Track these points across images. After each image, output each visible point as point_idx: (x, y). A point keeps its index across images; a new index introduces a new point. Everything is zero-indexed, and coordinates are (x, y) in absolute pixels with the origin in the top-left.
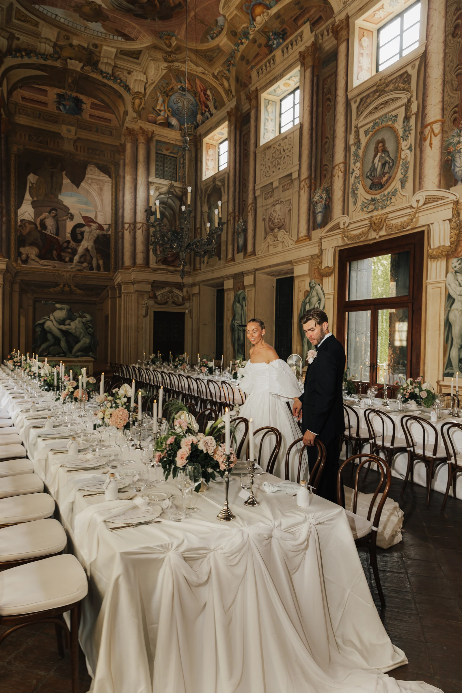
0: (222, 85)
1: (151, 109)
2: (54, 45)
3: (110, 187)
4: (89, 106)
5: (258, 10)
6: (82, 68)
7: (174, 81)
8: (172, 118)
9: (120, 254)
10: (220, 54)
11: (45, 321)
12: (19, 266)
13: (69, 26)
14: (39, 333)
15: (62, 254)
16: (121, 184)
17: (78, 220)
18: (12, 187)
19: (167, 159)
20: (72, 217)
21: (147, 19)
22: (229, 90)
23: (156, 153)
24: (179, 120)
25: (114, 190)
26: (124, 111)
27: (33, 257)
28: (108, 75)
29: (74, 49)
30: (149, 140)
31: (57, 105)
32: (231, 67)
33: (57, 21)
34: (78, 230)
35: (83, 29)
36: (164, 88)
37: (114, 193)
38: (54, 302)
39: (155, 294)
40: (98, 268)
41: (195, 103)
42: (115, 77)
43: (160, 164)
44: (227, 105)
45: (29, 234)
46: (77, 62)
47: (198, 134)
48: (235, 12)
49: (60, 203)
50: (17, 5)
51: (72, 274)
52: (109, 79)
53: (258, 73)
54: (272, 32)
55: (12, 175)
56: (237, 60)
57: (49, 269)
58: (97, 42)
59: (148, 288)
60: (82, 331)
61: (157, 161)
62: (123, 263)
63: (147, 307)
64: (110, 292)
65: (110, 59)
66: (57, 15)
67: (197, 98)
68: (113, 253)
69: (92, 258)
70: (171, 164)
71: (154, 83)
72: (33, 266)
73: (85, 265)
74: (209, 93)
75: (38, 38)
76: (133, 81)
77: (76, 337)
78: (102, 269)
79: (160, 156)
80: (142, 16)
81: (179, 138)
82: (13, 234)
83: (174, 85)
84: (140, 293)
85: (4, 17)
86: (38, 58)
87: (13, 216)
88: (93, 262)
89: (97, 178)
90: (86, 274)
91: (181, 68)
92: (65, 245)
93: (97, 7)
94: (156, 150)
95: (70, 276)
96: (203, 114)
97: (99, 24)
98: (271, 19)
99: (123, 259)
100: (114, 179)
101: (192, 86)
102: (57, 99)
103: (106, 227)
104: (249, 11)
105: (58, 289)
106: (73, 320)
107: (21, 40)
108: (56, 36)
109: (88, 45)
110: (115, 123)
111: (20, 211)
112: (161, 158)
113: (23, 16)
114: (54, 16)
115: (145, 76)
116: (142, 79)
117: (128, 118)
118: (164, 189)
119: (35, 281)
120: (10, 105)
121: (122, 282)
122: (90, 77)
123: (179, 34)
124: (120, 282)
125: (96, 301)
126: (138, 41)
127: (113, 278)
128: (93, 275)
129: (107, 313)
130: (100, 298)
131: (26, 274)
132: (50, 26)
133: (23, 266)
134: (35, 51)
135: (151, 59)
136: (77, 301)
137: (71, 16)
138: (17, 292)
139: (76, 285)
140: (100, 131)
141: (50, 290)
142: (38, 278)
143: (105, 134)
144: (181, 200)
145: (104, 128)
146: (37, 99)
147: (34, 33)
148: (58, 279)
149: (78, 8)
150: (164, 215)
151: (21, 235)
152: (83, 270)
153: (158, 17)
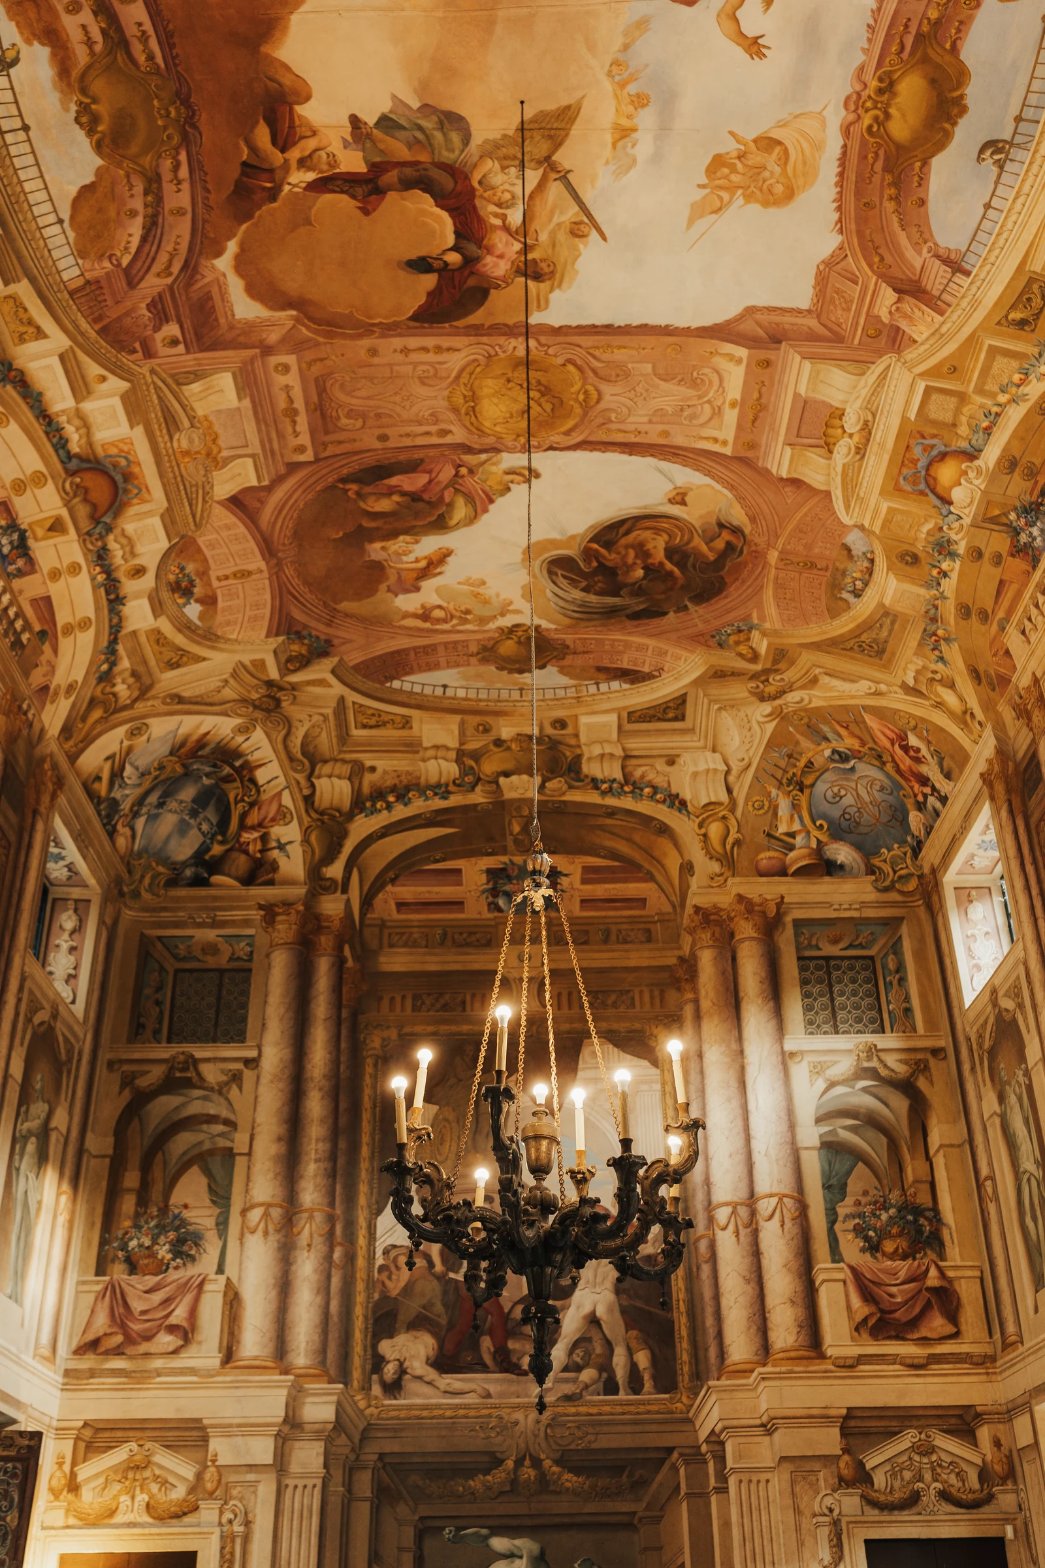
0: (940, 705)
1: (763, 840)
2: (457, 755)
3: (657, 1096)
4: (577, 878)
5: (946, 473)
6: (542, 787)
7: (805, 743)
8: (835, 846)
9: (710, 1321)
10: (896, 626)
12: (377, 1404)
13: (480, 700)
15: (511, 1345)
16: (693, 1077)
18: (365, 1151)
19: (838, 968)
21: (665, 614)
22: (965, 712)
23: (799, 959)
24: (858, 847)
25: (670, 1102)
26: (681, 866)
27: (418, 1366)
28: (615, 785)
29: (509, 748)
30: (771, 926)
31: (491, 899)
32: (944, 646)
33: (450, 698)
35: (516, 695)
36: (785, 771)
38: (484, 1531)
39: (861, 1465)
40: (635, 1381)
41: (887, 782)
42: (634, 784)
43: (815, 990)
44: (973, 756)
45: (408, 1290)
46: (525, 777)
47: (927, 870)
48: (885, 506)
50: (352, 697)
51: (546, 1416)
52: (621, 793)
53: (1023, 633)
54: (1015, 509)
55: (366, 1117)
56: (952, 622)
57: (467, 1407)
58: (562, 714)
59: (829, 1440)
61: (804, 982)
62: (722, 1354)
63: (836, 1523)
64: (682, 1471)
65: (609, 742)
66: (445, 686)
67: (889, 767)
68: (684, 1320)
69: (609, 1346)
70: (854, 981)
71: (749, 766)
72: (419, 1401)
73: (588, 1375)
74: (913, 741)
75: (417, 752)
76: (688, 780)
78: (648, 1385)
79: (812, 964)
80: (653, 612)
81: (872, 896)
82: (360, 1299)
83: (810, 755)
84: (799, 1466)
85: (333, 733)
86: (427, 799)
87: (362, 1241)
88: (616, 1360)
90: (594, 1410)
91: (810, 702)
93: (533, 633)
94: (798, 949)
95: (538, 1422)
96: (921, 807)
97: (551, 670)
98: (992, 478)
99: (720, 1335)
101: (858, 737)
102: (488, 883)
104: (922, 486)
105: (497, 1477)
107: (379, 771)
108: (456, 732)
109: (541, 728)
110: (657, 903)
111: (383, 1222)
112: (819, 971)
113: (373, 715)
114: (439, 691)
115: (717, 755)
116: (712, 766)
117: (694, 882)
118: (844, 1066)
119: (424, 1454)
120: (367, 932)
121: (725, 1428)
122: (564, 802)
123: (762, 618)
124: (717, 1430)
125: (635, 1513)
126: (664, 675)
127: (691, 1414)
128: (619, 1409)
129: (679, 1562)
130: (646, 1499)
131: (396, 1430)
132: (438, 715)
133: (387, 1402)
134: (418, 784)
135: (716, 707)
136: (566, 1520)
137: (479, 676)
138: (365, 1500)
139: (558, 1455)
140: (613, 937)
141: (471, 1483)
142: (433, 1445)
143: (632, 942)
144: (907, 1087)
145: (625, 926)
146: (435, 898)
147: (406, 745)
148: (500, 1438)
149: (488, 653)
150: (858, 1156)
151: (385, 1297)
152: (580, 1396)
153: (690, 599)
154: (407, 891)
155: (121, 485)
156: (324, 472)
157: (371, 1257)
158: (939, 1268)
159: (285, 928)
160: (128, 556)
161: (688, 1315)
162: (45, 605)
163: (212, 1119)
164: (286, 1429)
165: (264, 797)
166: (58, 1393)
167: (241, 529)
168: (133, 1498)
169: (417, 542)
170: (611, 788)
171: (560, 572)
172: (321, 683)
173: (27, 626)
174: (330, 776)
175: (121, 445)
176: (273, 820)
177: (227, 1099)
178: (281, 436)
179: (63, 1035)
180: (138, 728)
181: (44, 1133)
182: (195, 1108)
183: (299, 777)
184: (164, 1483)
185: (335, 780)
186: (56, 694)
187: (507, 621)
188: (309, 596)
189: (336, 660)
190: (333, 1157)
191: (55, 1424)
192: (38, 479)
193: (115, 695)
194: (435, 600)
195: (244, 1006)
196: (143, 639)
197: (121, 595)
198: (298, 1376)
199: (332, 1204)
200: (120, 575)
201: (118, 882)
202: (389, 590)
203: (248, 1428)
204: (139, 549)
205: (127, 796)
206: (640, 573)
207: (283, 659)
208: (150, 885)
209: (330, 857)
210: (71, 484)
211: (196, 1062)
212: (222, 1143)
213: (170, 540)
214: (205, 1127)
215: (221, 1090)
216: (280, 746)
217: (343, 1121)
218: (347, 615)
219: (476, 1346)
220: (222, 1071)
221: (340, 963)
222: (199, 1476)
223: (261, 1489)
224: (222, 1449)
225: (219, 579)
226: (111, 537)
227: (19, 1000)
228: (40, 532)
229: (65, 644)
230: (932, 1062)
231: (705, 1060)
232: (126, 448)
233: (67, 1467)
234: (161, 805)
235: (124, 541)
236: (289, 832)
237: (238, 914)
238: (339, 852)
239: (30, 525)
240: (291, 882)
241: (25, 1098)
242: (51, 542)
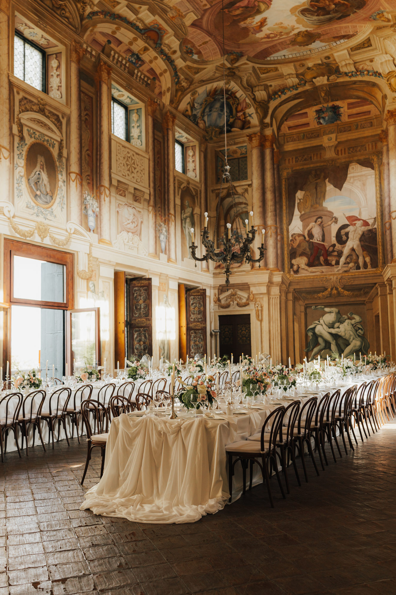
2: (296, 75)
3: (374, 179)
4: (346, 107)
6: (328, 79)
9: (389, 247)
11: (316, 326)
12: (293, 277)
13: (298, 57)
14: (311, 338)
15: (329, 258)
16: (386, 171)
17: (343, 221)
18: (284, 208)
20: (336, 220)
25: (378, 180)
26: (382, 97)
27: (303, 266)
28: (353, 73)
29: (313, 69)
31: (318, 120)
33: (287, 59)
34: (343, 232)
35: (309, 52)
37: (378, 184)
38: (323, 307)
40: (365, 266)
42: (360, 71)
45: (299, 246)
46: (321, 77)
49: (325, 210)
50: (257, 66)
51: (339, 277)
52: (356, 75)
55: (284, 197)
57: (317, 276)
58: (326, 54)
60: (352, 333)
62: (392, 256)
64: (379, 289)
65: (347, 59)
66: (284, 56)
68: (381, 247)
69: (358, 257)
72: (303, 275)
73: (351, 265)
75: (283, 77)
76: (379, 66)
77: (345, 339)
78: (369, 266)
80: (344, 16)
82: (286, 249)
85: (255, 78)
86: (291, 91)
87: (285, 233)
88: (359, 260)
89: (359, 174)
90: (353, 274)
92: (331, 249)
93: (305, 33)
95: (337, 278)
97: (317, 42)
99: (391, 251)
100: (377, 169)
102: (316, 115)
103: (371, 222)
105: (326, 293)
106: (342, 322)
107: (273, 85)
108: (294, 68)
109: (322, 61)
110: (374, 112)
111: (291, 227)
113: (265, 69)
114: (283, 57)
115: (388, 55)
116: (387, 59)
117: (387, 102)
119: (305, 288)
120: (280, 139)
121: (392, 277)
122: (337, 83)
123: (385, 8)
124: (390, 277)
125: (365, 301)
126: (359, 34)
127: (382, 274)
128: (360, 274)
129: (378, 312)
130: (368, 297)
131: (298, 283)
132: (285, 64)
133: (295, 276)
134: (287, 87)
135: (382, 39)
136: (346, 303)
137: (294, 50)
138: (291, 300)
139: (343, 287)
140: (359, 127)
141: (319, 295)
142: (308, 286)
143: (366, 127)
145: (363, 122)
146: (300, 123)
147: (279, 76)
148: (326, 283)
149: (294, 42)
151: (293, 248)
152: (349, 270)
153: (355, 9)
154: (291, 123)
155: (158, 32)
156: (215, 8)
157: (288, 238)
159: (255, 142)
160: (169, 49)
161: (382, 246)
162: (151, 71)
163: (241, 203)
164: (269, 284)
165: (241, 101)
166: (212, 279)
167: (199, 31)
168: (233, 302)
169: (254, 18)
170: (352, 75)
171: (306, 13)
172: (245, 64)
173: (149, 78)
174: (258, 91)
175: (154, 22)
176: (245, 108)
177: (245, 197)
178: (198, 4)
179: (193, 188)
180: (194, 93)
181: (192, 216)
182: (237, 200)
183: (249, 93)
184: (240, 298)
185: (260, 91)
186: (164, 93)
187: (296, 32)
188: (228, 42)
189: (246, 56)
190: (275, 210)
191: (212, 286)
192: (135, 39)
193: (183, 86)
194: (268, 32)
195: (246, 168)
196: (184, 69)
197: (172, 59)
198: (271, 271)
199: (276, 224)
200: (170, 55)
201: (204, 137)
202: (252, 33)
203: (260, 284)
204: (172, 46)
205: (198, 112)
206: (333, 6)
207: (230, 61)
208: (215, 135)
209: (265, 116)
210: (145, 37)
211: (235, 187)
212: (245, 210)
213: (179, 40)
214: (239, 206)
215: (243, 195)
216: (240, 85)
217: (277, 199)
218: (243, 44)
219: (319, 259)
220: (242, 189)
221: (273, 150)
222: (249, 297)
223: (264, 299)
224: (253, 290)
225: (199, 46)
226: (162, 46)
227: (174, 184)
228: (142, 52)
229: (162, 78)
231: (390, 165)
232: (155, 22)
233: (217, 296)
234: (210, 111)
235: (166, 46)
236: (251, 110)
237: (241, 140)
238: (268, 114)
239: (138, 52)
240: (255, 126)
241: (183, 208)
242: (146, 53)
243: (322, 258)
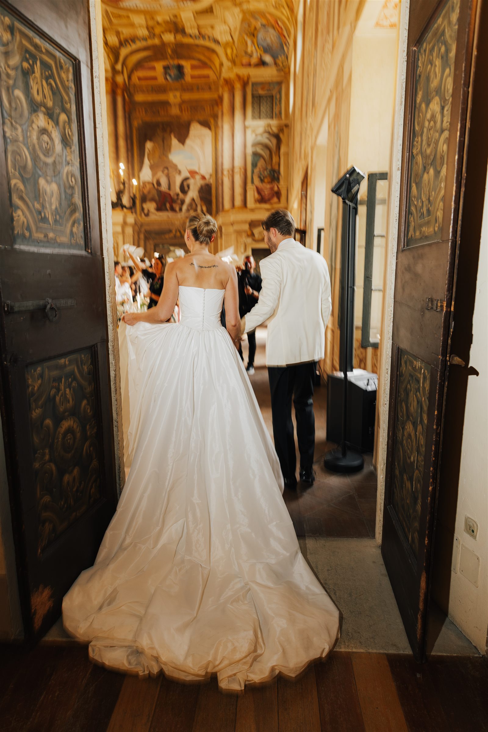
1: (244, 54)
2: (147, 28)
3: (211, 139)
4: (189, 68)
6: (175, 38)
7: (252, 21)
8: (265, 56)
9: (221, 199)
12: (144, 219)
13: (149, 9)
15: (174, 205)
16: (221, 133)
17: (185, 174)
18: (136, 155)
19: (263, 99)
20: (180, 172)
23: (252, 95)
24: (272, 56)
25: (214, 141)
26: (220, 64)
27: (152, 210)
28: (197, 36)
29: (162, 25)
30: (245, 85)
31: (165, 76)
33: (139, 9)
34: (186, 183)
36: (248, 30)
37: (214, 145)
39: (253, 232)
41: (277, 35)
42: (203, 36)
43: (256, 106)
45: (149, 192)
46: (169, 34)
49: (170, 162)
50: (109, 9)
52: (199, 39)
55: (135, 145)
57: (164, 219)
58: (175, 13)
59: (246, 227)
61: (253, 104)
62: (223, 207)
63: (246, 244)
65: (192, 22)
67: (276, 31)
68: (214, 199)
69: (196, 205)
70: (267, 103)
71: (237, 29)
72: (153, 218)
75: (134, 27)
76: (219, 34)
79: (256, 97)
81: (275, 73)
82: (137, 194)
83: (254, 25)
84: (239, 233)
85: (107, 21)
86: (141, 42)
89: (199, 133)
91: (250, 8)
94: (252, 92)
95: (180, 222)
99: (223, 203)
100: (214, 130)
101: (266, 20)
102: (164, 70)
103: (207, 177)
105: (171, 235)
107: (124, 33)
108: (144, 20)
109: (170, 18)
110: (213, 76)
111: (141, 174)
112: (258, 99)
115: (226, 25)
116: (225, 29)
117: (224, 70)
118: (261, 130)
119: (155, 230)
120: (131, 88)
121: (223, 225)
122: (182, 43)
131: (148, 225)
132: (137, 14)
133: (146, 218)
134: (137, 37)
135: (223, 9)
140: (200, 89)
141: (166, 236)
142: (157, 228)
143: (206, 90)
144: (277, 137)
145: (203, 86)
146: (149, 76)
147: (130, 25)
148: (172, 226)
150: (260, 156)
151: (144, 194)
154: (141, 73)
157: (139, 183)
158: (278, 187)
161: (215, 197)
164: (124, 224)
170: (196, 38)
174: (110, 35)
185: (112, 36)
190: (128, 157)
198: (125, 212)
199: (128, 170)
209: (116, 62)
217: (129, 147)
221: (124, 97)
223: (120, 237)
230: (284, 128)
231: (224, 128)
238: (119, 61)
243: (168, 205)
